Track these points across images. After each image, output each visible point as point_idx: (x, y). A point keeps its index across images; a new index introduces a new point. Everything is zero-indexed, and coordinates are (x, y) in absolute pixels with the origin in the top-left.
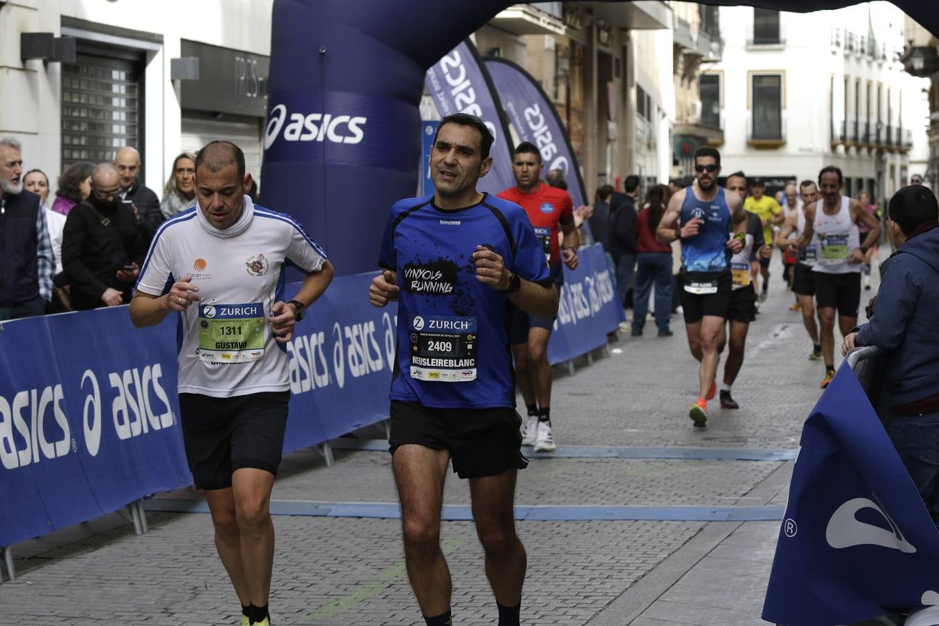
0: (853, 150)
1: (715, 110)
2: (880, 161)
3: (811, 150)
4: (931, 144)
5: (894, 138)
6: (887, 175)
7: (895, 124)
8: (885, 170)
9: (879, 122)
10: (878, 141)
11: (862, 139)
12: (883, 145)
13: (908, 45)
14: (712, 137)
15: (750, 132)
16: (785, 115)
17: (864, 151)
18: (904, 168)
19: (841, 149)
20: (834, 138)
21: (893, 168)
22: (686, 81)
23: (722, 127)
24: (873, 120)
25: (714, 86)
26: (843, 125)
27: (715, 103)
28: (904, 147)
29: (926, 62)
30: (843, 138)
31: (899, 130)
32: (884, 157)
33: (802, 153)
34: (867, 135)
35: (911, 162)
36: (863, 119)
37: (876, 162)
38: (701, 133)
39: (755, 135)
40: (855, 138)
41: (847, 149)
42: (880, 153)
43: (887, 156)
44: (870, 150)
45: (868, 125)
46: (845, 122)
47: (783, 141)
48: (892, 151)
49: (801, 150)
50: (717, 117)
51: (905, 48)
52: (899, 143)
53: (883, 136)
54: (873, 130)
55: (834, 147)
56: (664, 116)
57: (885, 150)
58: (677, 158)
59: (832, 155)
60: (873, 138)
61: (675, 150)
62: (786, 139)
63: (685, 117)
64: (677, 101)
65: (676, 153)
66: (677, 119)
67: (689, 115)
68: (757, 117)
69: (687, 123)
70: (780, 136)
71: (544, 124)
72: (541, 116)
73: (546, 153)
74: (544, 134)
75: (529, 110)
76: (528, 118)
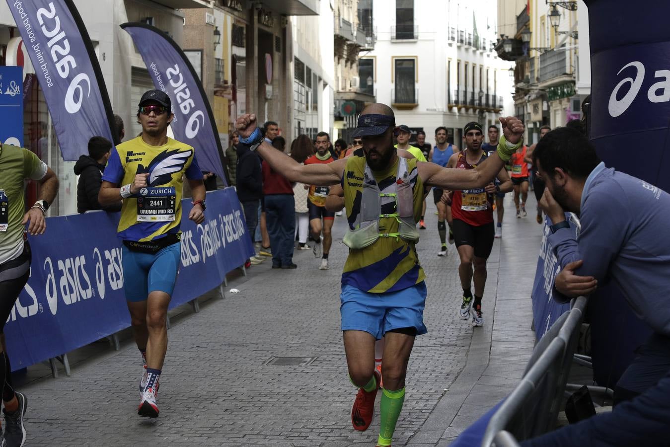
0: (463, 110)
1: (369, 83)
2: (482, 117)
3: (435, 110)
4: (516, 105)
5: (491, 102)
7: (491, 93)
8: (485, 123)
9: (481, 91)
10: (480, 104)
11: (469, 102)
12: (484, 107)
13: (500, 38)
14: (367, 101)
15: (394, 98)
16: (417, 86)
17: (471, 111)
19: (455, 109)
20: (451, 102)
22: (349, 64)
23: (374, 95)
24: (477, 90)
25: (370, 66)
26: (456, 94)
27: (370, 78)
28: (497, 108)
29: (513, 49)
30: (457, 102)
31: (495, 97)
32: (484, 115)
33: (429, 112)
34: (473, 100)
36: (470, 89)
37: (479, 118)
38: (360, 98)
39: (397, 100)
40: (465, 102)
41: (459, 110)
42: (482, 112)
43: (487, 114)
44: (474, 111)
45: (473, 93)
46: (458, 91)
47: (416, 104)
48: (489, 111)
49: (427, 110)
50: (372, 86)
51: (498, 40)
52: (494, 105)
53: (484, 101)
54: (477, 97)
55: (450, 108)
56: (325, 85)
57: (485, 110)
58: (342, 115)
59: (449, 113)
60: (477, 102)
61: (340, 110)
62: (418, 102)
63: (348, 88)
64: (342, 76)
65: (341, 112)
66: (343, 89)
67: (351, 86)
68: (398, 88)
69: (350, 92)
70: (414, 101)
71: (183, 82)
72: (181, 75)
73: (185, 108)
74: (183, 91)
75: (170, 70)
76: (169, 77)
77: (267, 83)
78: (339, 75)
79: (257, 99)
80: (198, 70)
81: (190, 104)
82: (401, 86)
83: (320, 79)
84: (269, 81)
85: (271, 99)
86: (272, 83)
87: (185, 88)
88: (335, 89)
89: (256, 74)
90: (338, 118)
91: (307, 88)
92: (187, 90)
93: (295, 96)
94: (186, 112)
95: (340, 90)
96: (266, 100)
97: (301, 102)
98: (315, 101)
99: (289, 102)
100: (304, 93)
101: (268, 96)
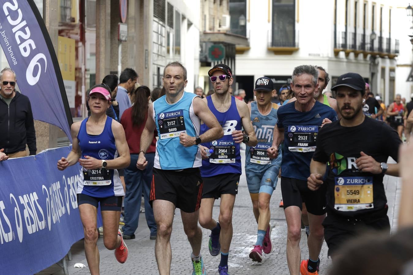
0: (352, 55)
1: (242, 23)
2: (374, 64)
3: (318, 55)
5: (385, 46)
6: (379, 75)
7: (385, 36)
8: (377, 71)
9: (373, 33)
10: (372, 48)
11: (359, 47)
12: (376, 51)
14: (239, 44)
15: (270, 40)
16: (298, 27)
17: (361, 56)
18: (392, 70)
19: (342, 54)
20: (337, 46)
21: (383, 70)
23: (248, 36)
24: (368, 32)
25: (243, 3)
26: (344, 36)
27: (242, 17)
28: (392, 53)
30: (344, 46)
31: (389, 40)
32: (376, 61)
33: (311, 57)
34: (363, 44)
35: (398, 66)
36: (360, 31)
37: (370, 64)
38: (229, 40)
39: (273, 43)
40: (354, 46)
41: (347, 55)
42: (374, 57)
43: (379, 60)
44: (365, 56)
45: (364, 36)
46: (346, 33)
47: (296, 47)
48: (383, 57)
49: (310, 55)
50: (244, 27)
52: (389, 50)
53: (376, 45)
54: (368, 40)
55: (336, 53)
56: (190, 24)
57: (378, 56)
58: (209, 60)
59: (334, 59)
60: (368, 46)
61: (207, 54)
62: (298, 46)
63: (217, 28)
64: (210, 15)
65: (208, 56)
66: (210, 29)
67: (220, 26)
68: (276, 28)
69: (219, 33)
70: (294, 44)
71: (23, 20)
72: (19, 11)
73: (25, 49)
74: (23, 29)
75: (7, 4)
76: (7, 13)
77: (121, 22)
78: (207, 13)
79: (109, 40)
80: (39, 6)
81: (30, 45)
82: (278, 27)
83: (184, 18)
84: (124, 20)
85: (125, 41)
86: (127, 22)
87: (25, 27)
88: (201, 30)
89: (109, 11)
90: (204, 63)
91: (168, 28)
92: (27, 29)
93: (154, 37)
94: (26, 54)
95: (208, 31)
96: (120, 41)
97: (161, 45)
98: (178, 43)
99: (147, 44)
100: (164, 34)
101: (123, 36)
